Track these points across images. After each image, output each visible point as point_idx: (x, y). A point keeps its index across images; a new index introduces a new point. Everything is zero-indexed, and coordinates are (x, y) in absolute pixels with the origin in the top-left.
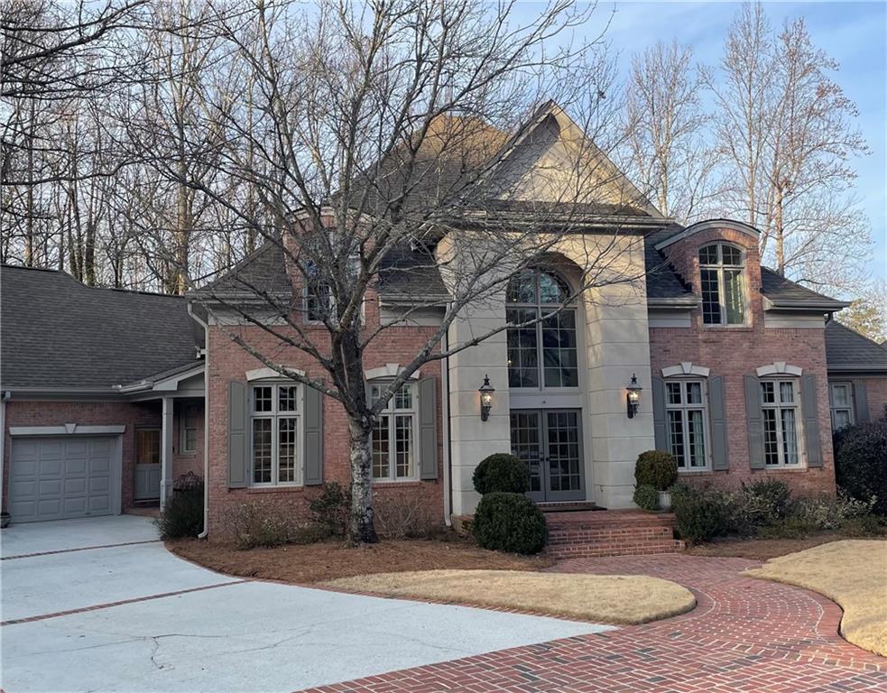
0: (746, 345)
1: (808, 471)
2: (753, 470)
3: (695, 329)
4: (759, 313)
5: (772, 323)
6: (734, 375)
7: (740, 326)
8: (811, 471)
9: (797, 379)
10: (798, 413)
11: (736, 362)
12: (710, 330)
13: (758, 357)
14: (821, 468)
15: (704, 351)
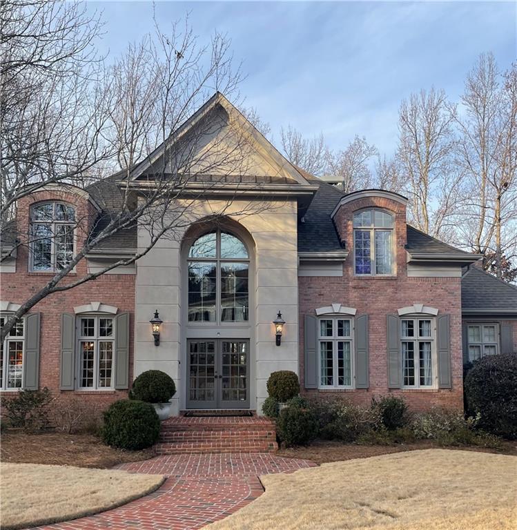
0: (390, 290)
1: (439, 391)
2: (390, 390)
3: (346, 277)
4: (403, 265)
5: (414, 273)
6: (378, 314)
7: (386, 275)
8: (442, 391)
9: (434, 318)
10: (434, 345)
11: (381, 303)
12: (359, 279)
13: (401, 300)
14: (451, 390)
15: (353, 295)
